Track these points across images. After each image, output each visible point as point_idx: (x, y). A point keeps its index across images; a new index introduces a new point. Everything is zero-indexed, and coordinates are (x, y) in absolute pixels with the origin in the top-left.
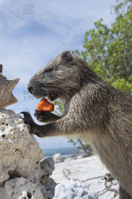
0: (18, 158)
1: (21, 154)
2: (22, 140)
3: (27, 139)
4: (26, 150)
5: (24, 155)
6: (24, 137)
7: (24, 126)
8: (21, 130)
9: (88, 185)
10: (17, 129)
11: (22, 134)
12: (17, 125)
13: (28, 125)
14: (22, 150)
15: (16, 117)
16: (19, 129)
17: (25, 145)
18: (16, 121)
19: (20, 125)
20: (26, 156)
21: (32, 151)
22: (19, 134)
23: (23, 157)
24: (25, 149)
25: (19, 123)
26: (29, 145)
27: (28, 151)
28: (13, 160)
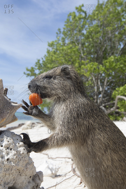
0: (16, 175)
1: (20, 172)
2: (22, 161)
3: (25, 161)
4: (24, 170)
5: (22, 173)
6: (24, 159)
7: (24, 149)
8: (21, 153)
9: (58, 168)
10: (18, 152)
11: (22, 156)
12: (19, 148)
13: (26, 145)
14: (20, 169)
15: (17, 140)
16: (20, 152)
17: (23, 166)
18: (17, 144)
19: (21, 148)
20: (23, 174)
21: (28, 171)
22: (20, 156)
23: (20, 175)
24: (23, 168)
25: (20, 146)
26: (26, 165)
27: (25, 170)
28: (13, 178)
